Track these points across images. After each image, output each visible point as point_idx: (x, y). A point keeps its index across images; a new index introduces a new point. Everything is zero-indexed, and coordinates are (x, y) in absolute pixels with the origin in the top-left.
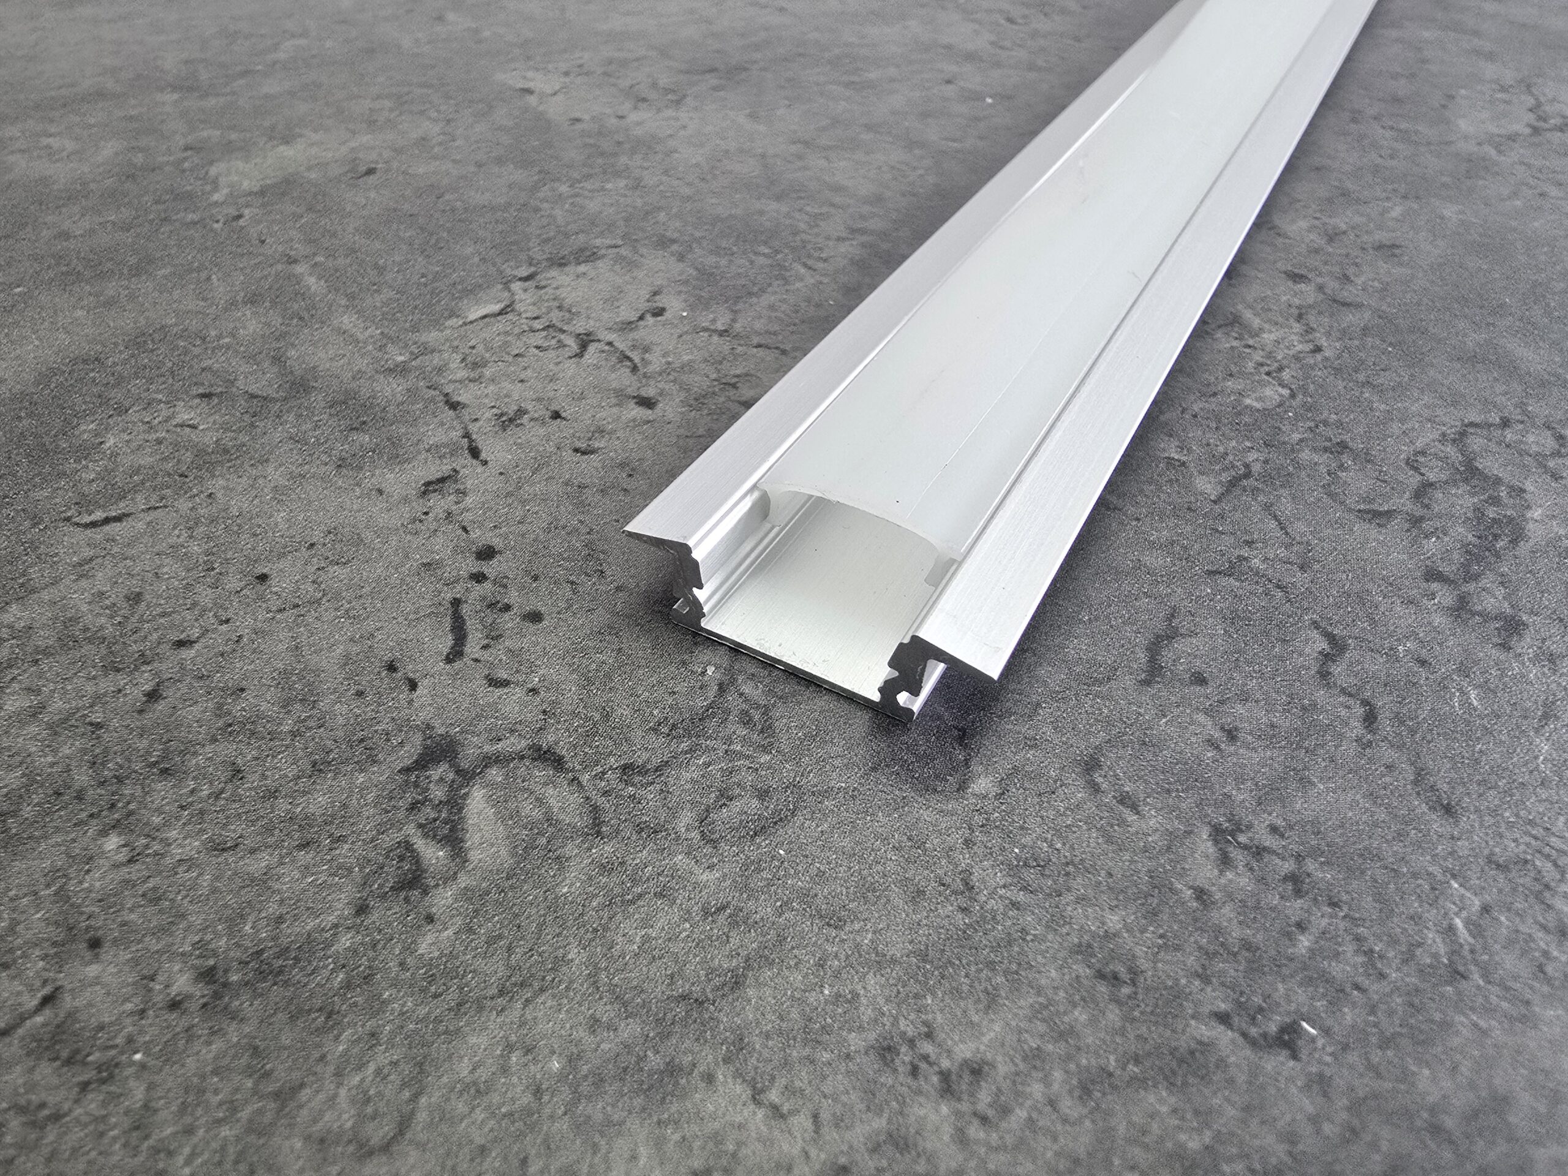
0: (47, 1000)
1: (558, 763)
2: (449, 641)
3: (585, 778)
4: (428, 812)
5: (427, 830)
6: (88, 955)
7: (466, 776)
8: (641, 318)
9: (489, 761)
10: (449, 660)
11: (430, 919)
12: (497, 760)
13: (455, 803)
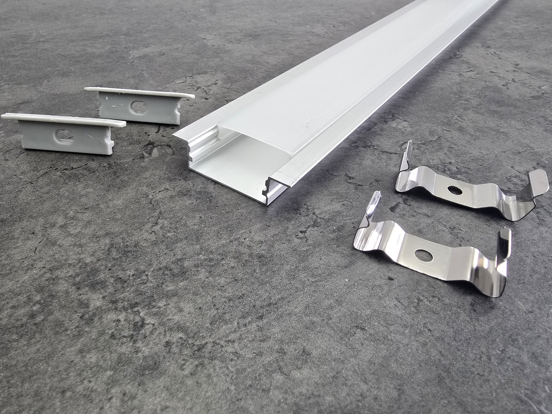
0: (85, 165)
1: (170, 146)
2: (157, 130)
3: (174, 149)
4: (147, 150)
5: (146, 152)
6: (92, 161)
7: (155, 147)
8: (212, 85)
9: (159, 145)
10: (156, 133)
11: (144, 162)
12: (160, 145)
13: (152, 149)
